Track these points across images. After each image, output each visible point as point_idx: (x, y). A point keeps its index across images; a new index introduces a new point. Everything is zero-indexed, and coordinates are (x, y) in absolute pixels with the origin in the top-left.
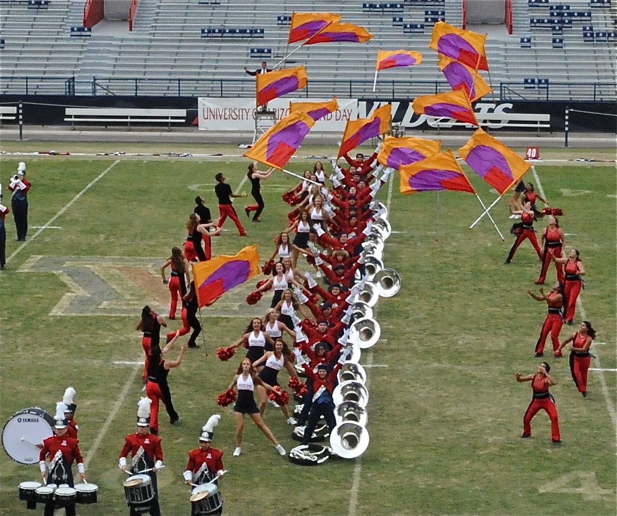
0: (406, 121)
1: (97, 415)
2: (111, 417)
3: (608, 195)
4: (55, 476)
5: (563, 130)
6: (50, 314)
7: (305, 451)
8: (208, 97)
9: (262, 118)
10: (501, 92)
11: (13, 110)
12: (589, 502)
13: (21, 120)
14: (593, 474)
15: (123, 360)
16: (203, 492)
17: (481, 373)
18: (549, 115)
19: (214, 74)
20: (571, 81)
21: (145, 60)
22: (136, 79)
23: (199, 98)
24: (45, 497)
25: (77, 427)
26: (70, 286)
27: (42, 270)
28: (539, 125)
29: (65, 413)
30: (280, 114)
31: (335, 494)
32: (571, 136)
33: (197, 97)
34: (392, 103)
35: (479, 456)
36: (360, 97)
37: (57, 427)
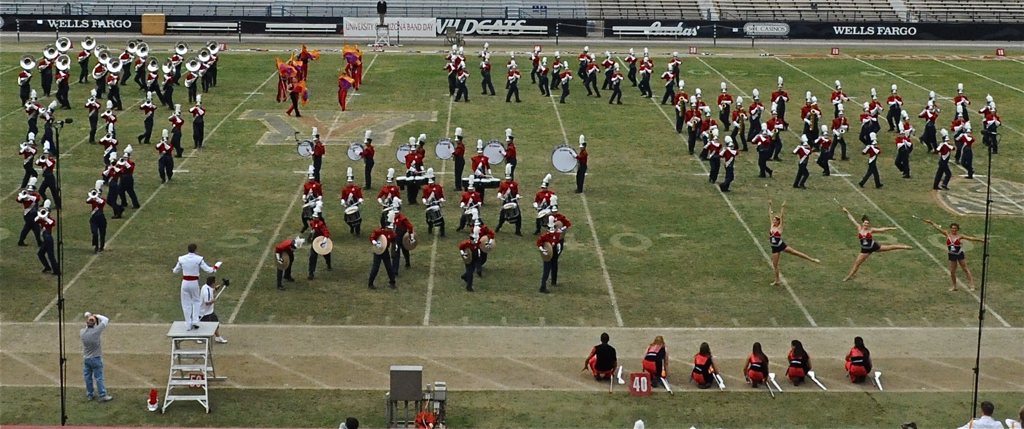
0: (464, 31)
2: (292, 204)
5: (555, 36)
6: (257, 144)
8: (349, 17)
10: (519, 14)
11: (236, 25)
13: (240, 31)
15: (298, 171)
18: (547, 27)
19: (353, 3)
20: (560, 7)
22: (307, 7)
23: (344, 18)
26: (268, 127)
27: (252, 119)
28: (541, 33)
30: (391, 27)
32: (560, 39)
36: (438, 17)
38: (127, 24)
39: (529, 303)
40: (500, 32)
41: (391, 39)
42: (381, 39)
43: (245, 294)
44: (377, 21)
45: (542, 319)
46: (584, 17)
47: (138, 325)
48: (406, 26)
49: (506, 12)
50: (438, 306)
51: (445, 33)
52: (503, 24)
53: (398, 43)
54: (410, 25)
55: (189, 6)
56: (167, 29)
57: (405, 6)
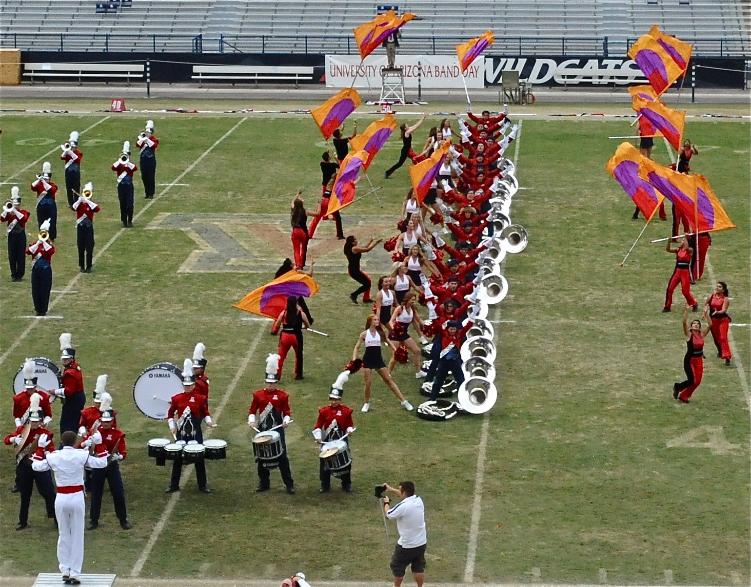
0: (533, 78)
1: (225, 371)
2: (240, 374)
3: (735, 151)
4: (183, 433)
5: (690, 86)
6: (178, 271)
7: (434, 407)
8: (335, 54)
9: (389, 75)
10: (628, 48)
11: (141, 68)
12: (716, 457)
13: (149, 78)
14: (721, 428)
15: (251, 317)
16: (332, 450)
17: (608, 328)
19: (342, 31)
20: (697, 37)
21: (273, 17)
22: (263, 37)
23: (326, 56)
25: (208, 382)
26: (198, 243)
27: (170, 228)
29: (195, 369)
30: (407, 71)
31: (463, 449)
32: (698, 92)
33: (324, 54)
34: (519, 59)
35: (607, 411)
36: (487, 54)
37: (186, 383)
39: (645, 544)
40: (595, 81)
41: (408, 92)
42: (389, 93)
43: (160, 527)
45: (668, 572)
46: (740, 54)
48: (433, 70)
49: (606, 45)
50: (491, 550)
51: (500, 81)
52: (601, 67)
53: (419, 99)
54: (441, 68)
55: (61, 35)
56: (24, 74)
57: (431, 35)
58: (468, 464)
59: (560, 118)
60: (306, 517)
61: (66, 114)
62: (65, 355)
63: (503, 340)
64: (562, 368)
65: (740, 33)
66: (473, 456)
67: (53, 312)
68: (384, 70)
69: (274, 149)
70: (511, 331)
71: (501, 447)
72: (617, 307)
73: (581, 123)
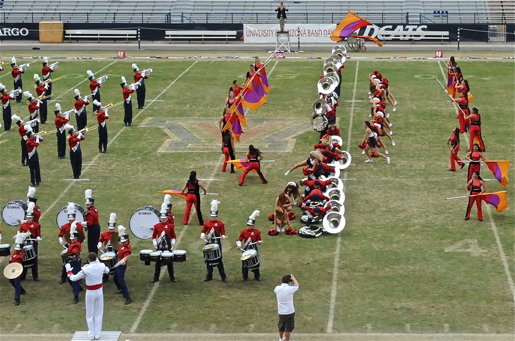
3: (483, 78)
4: (161, 246)
5: (457, 41)
6: (158, 152)
7: (309, 230)
8: (249, 23)
9: (281, 35)
10: (420, 19)
11: (135, 32)
12: (474, 257)
13: (139, 38)
14: (476, 240)
15: (201, 178)
16: (248, 255)
17: (410, 182)
18: (448, 32)
20: (461, 12)
22: (207, 14)
23: (244, 24)
24: (155, 258)
25: (173, 217)
26: (170, 135)
27: (153, 126)
28: (442, 38)
29: (166, 209)
30: (292, 33)
31: (326, 255)
32: (461, 44)
33: (243, 24)
35: (410, 231)
36: (338, 23)
37: (162, 217)
38: (24, 32)
39: (433, 309)
40: (401, 38)
41: (292, 45)
42: (281, 46)
43: (147, 302)
44: (278, 27)
45: (447, 325)
46: (485, 22)
47: (38, 335)
48: (307, 32)
49: (407, 17)
50: (342, 313)
52: (405, 30)
53: (299, 49)
54: (311, 31)
55: (88, 13)
56: (66, 37)
57: (305, 12)
58: (328, 263)
59: (381, 60)
60: (234, 296)
61: (91, 60)
62: (88, 202)
63: (349, 190)
64: (384, 206)
65: (486, 10)
66: (331, 258)
67: (84, 176)
68: (277, 33)
69: (214, 79)
70: (353, 184)
71: (348, 253)
72: (415, 171)
73: (393, 63)
